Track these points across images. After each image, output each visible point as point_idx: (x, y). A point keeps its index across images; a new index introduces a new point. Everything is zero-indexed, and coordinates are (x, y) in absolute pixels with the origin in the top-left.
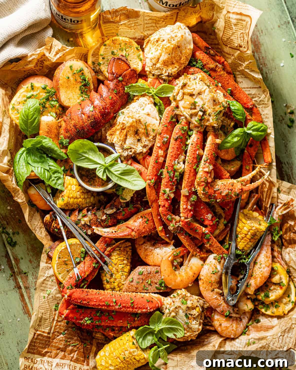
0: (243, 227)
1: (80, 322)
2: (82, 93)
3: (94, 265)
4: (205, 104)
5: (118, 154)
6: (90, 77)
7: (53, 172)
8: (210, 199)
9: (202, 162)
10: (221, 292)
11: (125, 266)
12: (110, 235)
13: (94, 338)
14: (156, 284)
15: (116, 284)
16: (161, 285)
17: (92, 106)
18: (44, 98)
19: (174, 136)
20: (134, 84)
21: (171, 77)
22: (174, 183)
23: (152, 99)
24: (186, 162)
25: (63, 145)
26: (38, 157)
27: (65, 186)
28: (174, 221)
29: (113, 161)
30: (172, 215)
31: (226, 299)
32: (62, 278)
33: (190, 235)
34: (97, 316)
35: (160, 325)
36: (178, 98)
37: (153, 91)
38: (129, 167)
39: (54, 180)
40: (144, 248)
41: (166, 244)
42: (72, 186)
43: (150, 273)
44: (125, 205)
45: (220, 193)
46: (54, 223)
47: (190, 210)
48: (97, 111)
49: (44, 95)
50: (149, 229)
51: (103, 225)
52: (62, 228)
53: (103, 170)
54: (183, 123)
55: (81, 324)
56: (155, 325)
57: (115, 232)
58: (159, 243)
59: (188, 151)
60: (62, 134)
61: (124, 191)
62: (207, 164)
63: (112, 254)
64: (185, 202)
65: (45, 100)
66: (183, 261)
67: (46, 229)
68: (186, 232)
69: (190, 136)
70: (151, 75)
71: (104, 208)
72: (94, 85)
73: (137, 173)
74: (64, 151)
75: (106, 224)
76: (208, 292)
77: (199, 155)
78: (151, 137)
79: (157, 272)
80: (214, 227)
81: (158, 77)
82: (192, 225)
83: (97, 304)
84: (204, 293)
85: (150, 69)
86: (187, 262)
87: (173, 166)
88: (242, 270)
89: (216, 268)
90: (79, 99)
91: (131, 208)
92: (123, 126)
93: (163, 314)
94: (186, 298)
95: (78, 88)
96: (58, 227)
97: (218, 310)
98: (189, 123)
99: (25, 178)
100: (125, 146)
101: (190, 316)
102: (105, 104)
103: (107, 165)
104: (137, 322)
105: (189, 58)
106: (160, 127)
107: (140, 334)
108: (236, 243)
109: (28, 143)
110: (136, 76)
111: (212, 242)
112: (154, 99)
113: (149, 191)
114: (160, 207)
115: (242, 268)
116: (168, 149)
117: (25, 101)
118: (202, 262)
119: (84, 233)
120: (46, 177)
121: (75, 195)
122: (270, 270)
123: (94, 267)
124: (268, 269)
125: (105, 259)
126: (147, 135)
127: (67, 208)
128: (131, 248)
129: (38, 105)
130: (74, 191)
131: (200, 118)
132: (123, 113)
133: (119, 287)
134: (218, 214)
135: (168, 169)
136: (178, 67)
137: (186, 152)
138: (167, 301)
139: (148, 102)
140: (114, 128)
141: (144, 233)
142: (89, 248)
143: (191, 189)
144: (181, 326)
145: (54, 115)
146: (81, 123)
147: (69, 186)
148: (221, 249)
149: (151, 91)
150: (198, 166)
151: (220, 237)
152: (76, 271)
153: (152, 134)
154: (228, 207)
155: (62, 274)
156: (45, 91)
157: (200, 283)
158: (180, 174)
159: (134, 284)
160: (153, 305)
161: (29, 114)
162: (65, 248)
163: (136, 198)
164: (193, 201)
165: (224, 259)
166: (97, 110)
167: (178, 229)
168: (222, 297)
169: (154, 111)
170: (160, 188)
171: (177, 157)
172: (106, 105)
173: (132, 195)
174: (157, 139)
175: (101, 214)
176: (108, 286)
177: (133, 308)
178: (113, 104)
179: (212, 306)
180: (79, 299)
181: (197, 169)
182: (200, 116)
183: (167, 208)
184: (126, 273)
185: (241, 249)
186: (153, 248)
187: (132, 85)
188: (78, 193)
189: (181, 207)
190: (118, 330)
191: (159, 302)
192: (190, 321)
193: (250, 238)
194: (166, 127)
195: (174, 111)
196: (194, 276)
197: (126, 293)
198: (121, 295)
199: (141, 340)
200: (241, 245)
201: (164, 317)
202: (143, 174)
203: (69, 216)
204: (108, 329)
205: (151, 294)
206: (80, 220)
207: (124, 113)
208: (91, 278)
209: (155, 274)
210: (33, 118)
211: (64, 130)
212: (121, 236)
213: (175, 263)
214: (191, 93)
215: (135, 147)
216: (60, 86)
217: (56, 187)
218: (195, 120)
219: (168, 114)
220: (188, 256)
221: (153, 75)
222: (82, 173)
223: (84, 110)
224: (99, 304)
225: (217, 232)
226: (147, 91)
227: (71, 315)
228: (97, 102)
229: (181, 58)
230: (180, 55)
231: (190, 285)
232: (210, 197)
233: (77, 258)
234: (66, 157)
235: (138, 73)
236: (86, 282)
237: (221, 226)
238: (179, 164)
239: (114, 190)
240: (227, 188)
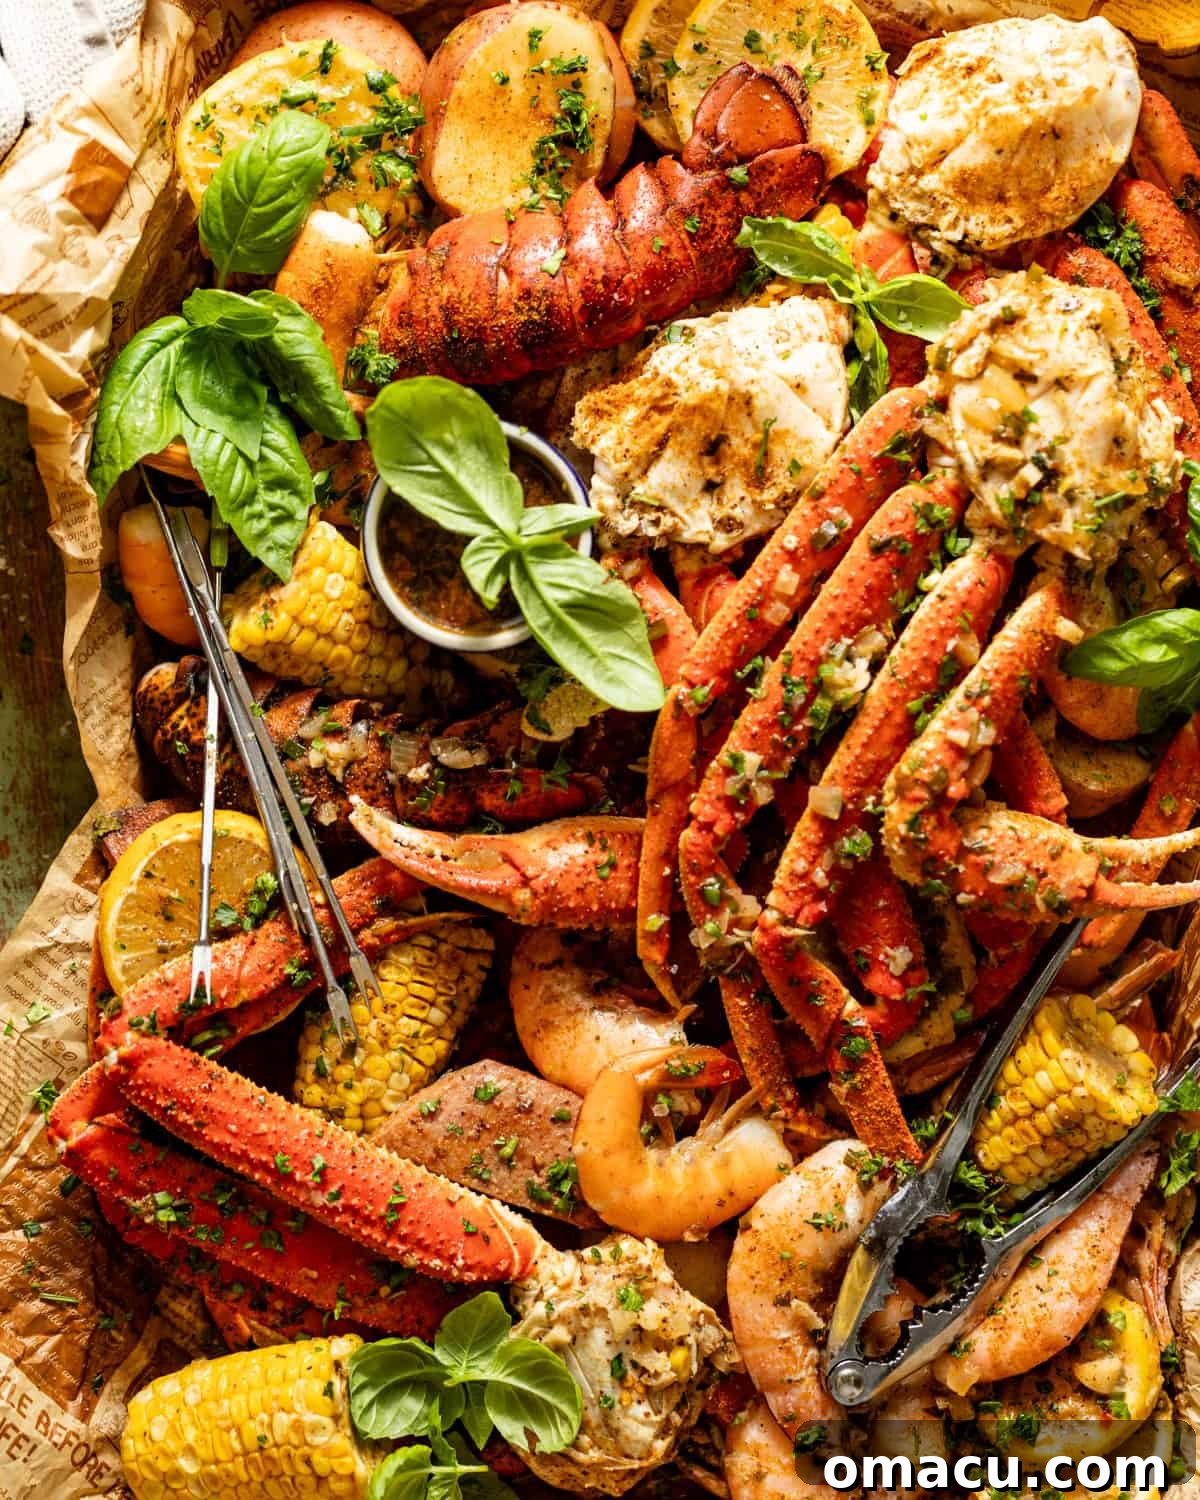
0: (1038, 1068)
1: (130, 1201)
2: (540, 171)
3: (289, 970)
4: (1065, 440)
5: (594, 513)
6: (606, 114)
7: (271, 476)
8: (925, 873)
9: (957, 695)
10: (820, 1324)
11: (427, 1035)
12: (414, 864)
13: (157, 1312)
14: (537, 1168)
15: (354, 1097)
16: (555, 1181)
17: (562, 253)
18: (357, 132)
19: (877, 528)
20: (789, 224)
21: (971, 252)
22: (794, 739)
23: (843, 323)
24: (887, 666)
25: (361, 377)
26: (227, 386)
27: (301, 563)
28: (727, 915)
29: (558, 535)
30: (731, 882)
31: (829, 1366)
32: (125, 970)
33: (777, 1011)
34: (214, 1205)
35: (483, 1364)
36: (961, 366)
37: (865, 288)
38: (621, 591)
39: (260, 516)
40: (548, 988)
41: (657, 1009)
42: (333, 576)
43: (529, 1111)
44: (534, 753)
45: (986, 869)
46: (181, 711)
47: (819, 894)
48: (574, 284)
49: (365, 117)
50: (602, 905)
51: (400, 804)
52: (212, 747)
53: (495, 556)
54: (939, 487)
55: (127, 1213)
56: (459, 1350)
57: (445, 858)
58: (622, 991)
59: (913, 621)
60: (376, 322)
61: (556, 692)
62: (973, 714)
63: (393, 955)
64: (809, 845)
65: (358, 142)
66: (702, 1115)
67: (135, 724)
68: (766, 985)
69: (948, 558)
70: (885, 210)
71: (436, 733)
72: (607, 155)
73: (639, 631)
74: (354, 401)
75: (417, 808)
76: (759, 1299)
77: (954, 656)
78: (770, 495)
79: (561, 1120)
80: (905, 1018)
81: (913, 233)
82: (804, 965)
83: (237, 1146)
84: (740, 1299)
85: (887, 181)
86: (717, 1126)
87: (817, 663)
88: (958, 1270)
89: (839, 1205)
90: (515, 191)
91: (556, 781)
92: (665, 396)
93: (517, 1318)
94: (648, 1285)
95: (532, 142)
96: (195, 738)
97: (774, 1401)
98: (964, 496)
99: (138, 456)
100: (640, 491)
101: (632, 1374)
102: (621, 264)
103: (525, 541)
104: (382, 1308)
105: (1089, 201)
106: (829, 464)
107: (375, 1367)
108: (976, 1130)
109: (211, 307)
110: (818, 189)
111: (868, 1082)
112: (855, 325)
113: (666, 734)
114: (687, 826)
115: (961, 1263)
116: (825, 576)
117: (271, 111)
118: (784, 1156)
119: (302, 807)
120: (233, 490)
121: (328, 622)
122: (1086, 1317)
123: (289, 978)
124: (1077, 1307)
125: (353, 960)
126: (759, 477)
127: (267, 666)
128: (487, 963)
129: (322, 155)
130: (329, 600)
131: (1022, 494)
132: (688, 333)
133: (362, 1116)
134: (948, 964)
135: (788, 666)
136: (1019, 223)
137: (901, 624)
138: (555, 1266)
139: (822, 327)
140: (620, 389)
141: (572, 913)
142: (298, 882)
143: (858, 798)
144: (573, 1402)
145: (376, 222)
146: (481, 308)
147: (318, 572)
148: (895, 1129)
149: (854, 285)
150: (929, 707)
151: (917, 1077)
152: (203, 961)
153: (783, 482)
154: (1003, 952)
155: (132, 955)
156: (378, 100)
157: (741, 1244)
158: (837, 710)
159: (437, 1129)
160: (485, 1257)
161: (266, 180)
162: (190, 842)
163: (601, 743)
164: (850, 856)
165: (895, 1180)
166: (578, 278)
167: (731, 959)
168: (813, 1352)
169: (833, 379)
170: (724, 738)
171: (852, 626)
172: (627, 269)
173: (586, 723)
174: (793, 513)
175: (414, 751)
176: (314, 1093)
177: (391, 1230)
178: (658, 276)
179: (753, 1375)
180: (166, 1092)
181: (924, 717)
182: (1025, 484)
183: (717, 841)
184: (417, 1068)
185: (987, 1165)
186: (587, 1005)
187: (782, 226)
188: (347, 617)
189: (785, 862)
190: (283, 1313)
191: (517, 1257)
192: (626, 1395)
193: (1047, 1129)
194: (858, 473)
195: (920, 415)
196: (721, 1204)
197: (383, 1152)
198: (360, 1153)
199: (368, 1396)
200: (995, 1150)
201: (514, 1335)
202: (673, 645)
203: (266, 707)
204: (238, 1289)
205: (496, 1203)
206: (305, 742)
207: (692, 334)
208: (253, 1020)
209: (548, 1123)
210: (277, 203)
211: (393, 309)
212: (460, 887)
213: (660, 1109)
214: (1026, 366)
215: (680, 511)
216: (452, 104)
217: (258, 551)
218: (995, 495)
219: (887, 419)
220: (731, 1103)
221: (894, 216)
222: (400, 535)
223: (515, 257)
224: (244, 1153)
225: (912, 1046)
226: (835, 277)
227: (98, 1154)
228: (589, 242)
229: (1048, 189)
230: (1046, 174)
231: (689, 1237)
232: (930, 864)
233: (226, 907)
234: (352, 433)
235: (832, 175)
236: (224, 1033)
237: (940, 1027)
238: (847, 665)
239: (514, 669)
240: (1023, 855)
